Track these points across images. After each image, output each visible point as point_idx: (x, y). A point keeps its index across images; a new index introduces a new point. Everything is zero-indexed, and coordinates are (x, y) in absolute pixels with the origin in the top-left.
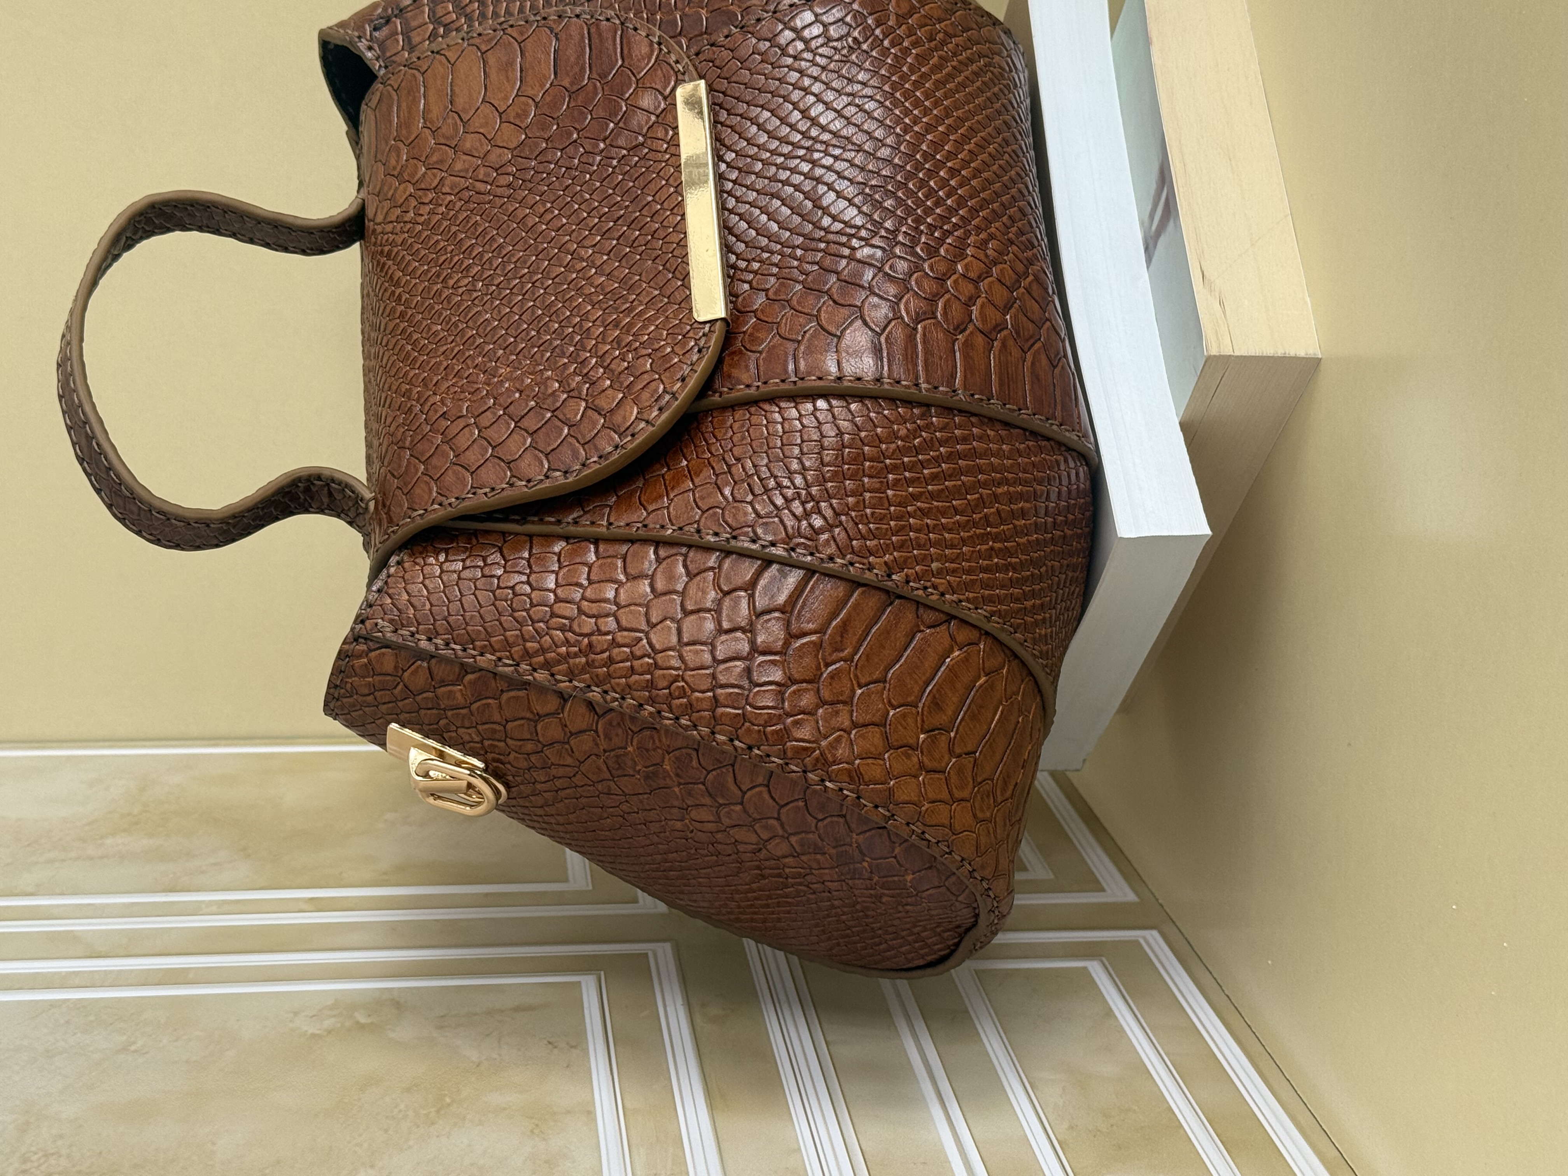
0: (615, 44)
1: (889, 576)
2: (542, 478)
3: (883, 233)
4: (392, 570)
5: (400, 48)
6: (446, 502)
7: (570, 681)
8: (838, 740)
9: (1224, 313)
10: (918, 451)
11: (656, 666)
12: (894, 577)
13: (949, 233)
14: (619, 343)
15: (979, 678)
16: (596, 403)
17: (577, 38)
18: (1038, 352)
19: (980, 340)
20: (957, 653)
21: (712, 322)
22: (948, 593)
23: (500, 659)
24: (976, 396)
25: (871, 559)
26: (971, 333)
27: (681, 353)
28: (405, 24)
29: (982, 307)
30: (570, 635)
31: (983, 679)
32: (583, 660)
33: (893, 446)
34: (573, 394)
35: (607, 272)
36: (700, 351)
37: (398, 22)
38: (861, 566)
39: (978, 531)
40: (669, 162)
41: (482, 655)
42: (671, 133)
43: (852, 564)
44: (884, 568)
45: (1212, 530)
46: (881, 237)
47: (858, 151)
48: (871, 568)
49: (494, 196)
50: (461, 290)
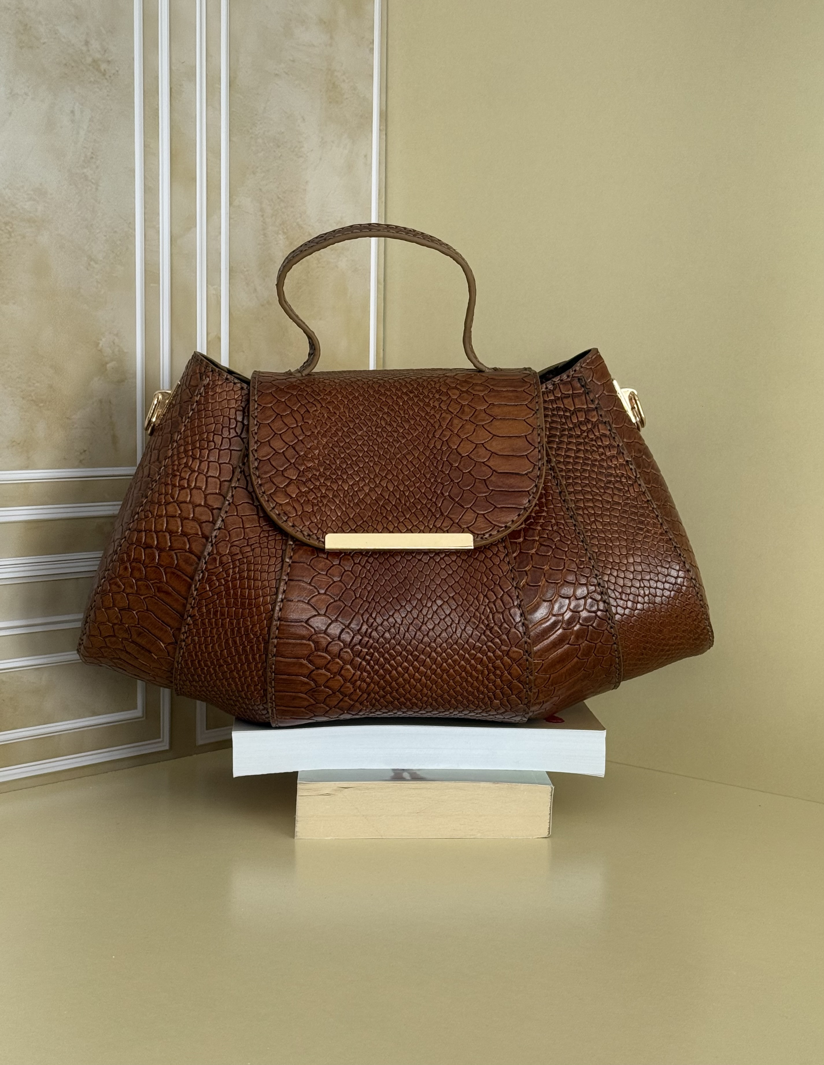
0: (510, 504)
1: (190, 616)
2: (256, 457)
3: (370, 630)
4: (239, 385)
5: (563, 392)
6: (256, 411)
7: (164, 466)
8: (119, 586)
9: (323, 795)
10: (247, 635)
11: (160, 505)
12: (189, 618)
13: (369, 664)
14: (324, 497)
15: (156, 655)
16: (293, 484)
17: (521, 485)
18: (308, 701)
19: (306, 672)
20: (163, 646)
21: (324, 543)
22: (186, 643)
23: (181, 434)
24: (273, 666)
25: (197, 608)
26: (308, 668)
27: (310, 526)
28: (579, 395)
29: (325, 675)
30: (183, 466)
31: (156, 657)
32: (170, 472)
33: (249, 624)
34: (301, 474)
35: (370, 493)
36: (309, 535)
37: (581, 392)
38: (193, 603)
39: (215, 661)
40: (427, 527)
41: (185, 425)
42: (445, 529)
43: (194, 599)
44: (192, 615)
45: (236, 778)
46: (367, 629)
47: (422, 623)
48: (193, 608)
49: (430, 439)
50: (379, 421)
